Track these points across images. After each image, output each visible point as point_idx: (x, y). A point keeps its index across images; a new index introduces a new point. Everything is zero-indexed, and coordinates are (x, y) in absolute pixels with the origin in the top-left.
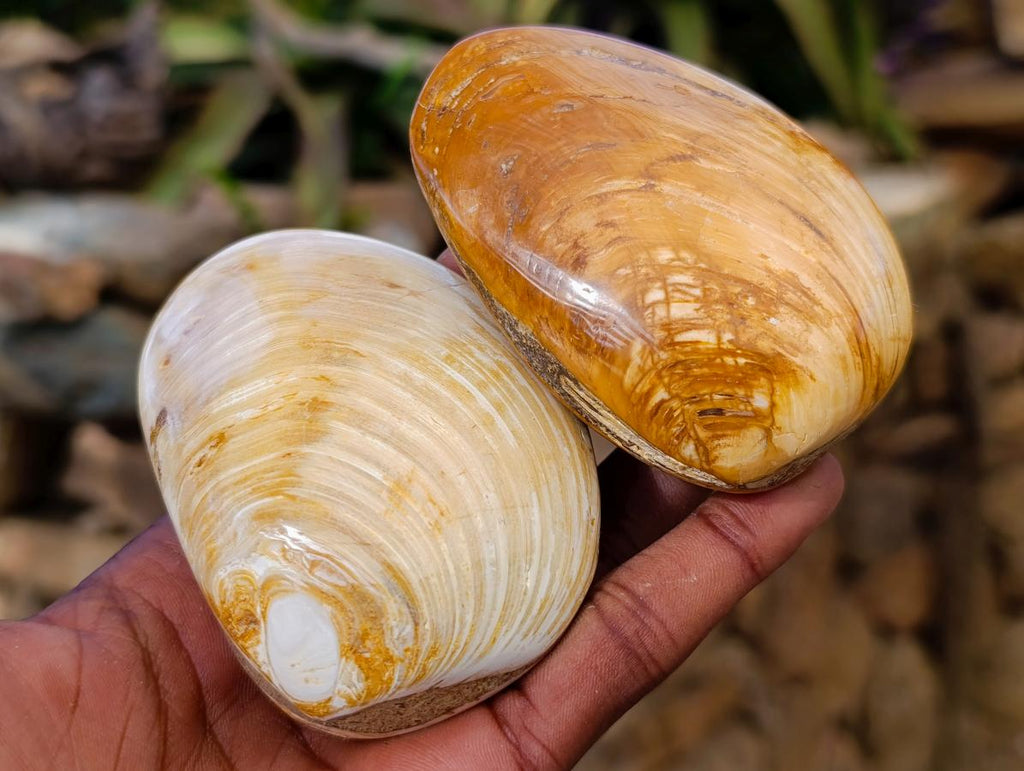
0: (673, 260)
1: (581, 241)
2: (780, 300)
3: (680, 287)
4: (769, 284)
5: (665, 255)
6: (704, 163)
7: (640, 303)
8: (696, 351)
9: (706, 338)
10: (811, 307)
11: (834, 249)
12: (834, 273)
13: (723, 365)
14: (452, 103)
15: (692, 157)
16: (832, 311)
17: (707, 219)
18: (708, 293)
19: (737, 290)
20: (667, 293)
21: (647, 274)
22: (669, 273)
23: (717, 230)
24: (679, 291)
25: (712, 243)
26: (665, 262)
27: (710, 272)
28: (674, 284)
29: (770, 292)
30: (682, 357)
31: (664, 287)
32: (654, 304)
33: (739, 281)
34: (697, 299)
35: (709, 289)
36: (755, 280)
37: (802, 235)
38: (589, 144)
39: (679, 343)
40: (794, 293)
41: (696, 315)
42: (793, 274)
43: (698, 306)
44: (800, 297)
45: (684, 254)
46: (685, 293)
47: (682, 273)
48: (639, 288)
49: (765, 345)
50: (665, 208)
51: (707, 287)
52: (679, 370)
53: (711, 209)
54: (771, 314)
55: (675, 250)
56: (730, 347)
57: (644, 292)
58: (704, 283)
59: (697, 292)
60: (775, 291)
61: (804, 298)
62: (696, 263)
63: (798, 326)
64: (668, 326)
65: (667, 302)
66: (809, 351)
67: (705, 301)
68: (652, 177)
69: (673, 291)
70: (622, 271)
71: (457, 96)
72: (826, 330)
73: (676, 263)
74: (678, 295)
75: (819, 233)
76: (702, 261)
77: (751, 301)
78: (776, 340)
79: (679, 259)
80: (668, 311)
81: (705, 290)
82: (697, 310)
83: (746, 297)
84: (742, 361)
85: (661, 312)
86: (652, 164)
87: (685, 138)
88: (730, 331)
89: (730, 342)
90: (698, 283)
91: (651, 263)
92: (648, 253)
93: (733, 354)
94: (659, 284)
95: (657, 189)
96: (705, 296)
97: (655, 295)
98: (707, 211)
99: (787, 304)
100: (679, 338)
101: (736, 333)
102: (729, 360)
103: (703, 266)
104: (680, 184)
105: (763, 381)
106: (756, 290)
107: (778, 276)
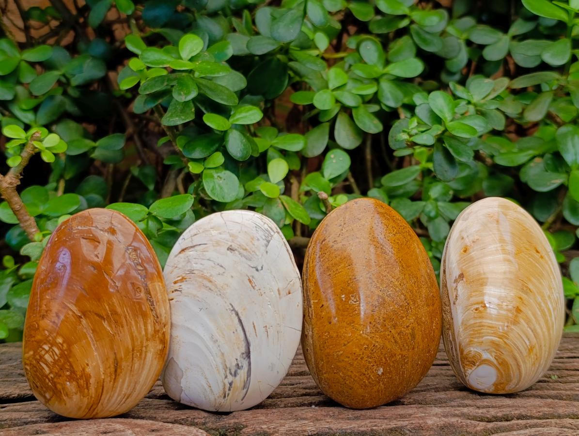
0: (61, 344)
1: (49, 312)
2: (77, 380)
3: (54, 352)
4: (79, 374)
5: (60, 340)
6: (105, 324)
7: (41, 345)
8: (42, 370)
9: (47, 370)
10: (85, 389)
11: (115, 379)
12: (105, 385)
13: (45, 380)
14: (75, 230)
15: (104, 319)
16: (90, 394)
17: (84, 341)
18: (59, 361)
19: (68, 367)
20: (49, 350)
21: (50, 340)
22: (55, 346)
23: (83, 347)
24: (52, 353)
25: (76, 348)
26: (57, 342)
27: (66, 356)
28: (53, 350)
29: (76, 375)
30: (37, 367)
31: (50, 348)
32: (44, 349)
33: (71, 366)
34: (54, 359)
35: (60, 360)
36: (76, 369)
37: (109, 367)
38: (83, 287)
39: (40, 364)
40: (84, 382)
41: (50, 363)
42: (90, 376)
43: (53, 361)
44: (84, 384)
45: (65, 345)
46: (53, 355)
47: (58, 349)
48: (45, 341)
49: (59, 386)
50: (76, 328)
51: (60, 359)
52: (35, 369)
53: (89, 339)
54: (69, 381)
55: (64, 342)
56: (50, 378)
57: (45, 343)
58: (61, 357)
59: (56, 358)
60: (78, 376)
61: (85, 385)
62: (65, 350)
63: (74, 390)
64: (42, 357)
65: (47, 352)
66: (71, 398)
67: (55, 362)
68: (84, 316)
69: (51, 351)
70: (46, 332)
71: (79, 229)
72: (82, 397)
73: (60, 345)
74: (51, 353)
75: (116, 371)
76: (67, 351)
77: (68, 373)
78: (63, 389)
79: (62, 345)
80: (45, 354)
81: (59, 359)
82: (51, 362)
83: (68, 371)
84: (50, 384)
85: (43, 352)
86: (90, 311)
87: (110, 311)
88: (54, 375)
89: (51, 377)
90: (59, 356)
91: (55, 339)
92: (57, 336)
93: (49, 381)
94: (50, 346)
95: (81, 320)
96: (57, 361)
97: (46, 347)
98: (87, 338)
99: (78, 383)
100: (41, 363)
101: (55, 377)
102: (47, 381)
103: (66, 353)
104: (90, 324)
105: (51, 393)
106: (73, 372)
107: (84, 373)
